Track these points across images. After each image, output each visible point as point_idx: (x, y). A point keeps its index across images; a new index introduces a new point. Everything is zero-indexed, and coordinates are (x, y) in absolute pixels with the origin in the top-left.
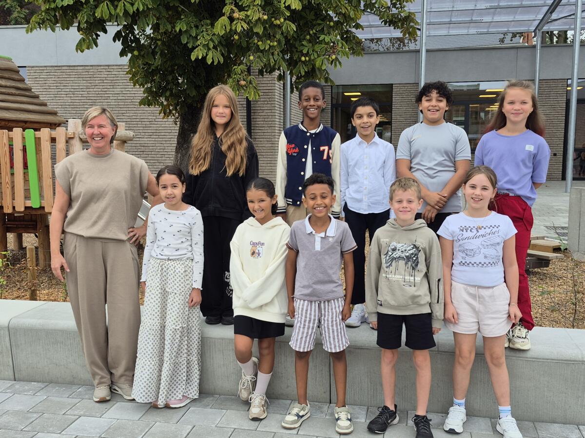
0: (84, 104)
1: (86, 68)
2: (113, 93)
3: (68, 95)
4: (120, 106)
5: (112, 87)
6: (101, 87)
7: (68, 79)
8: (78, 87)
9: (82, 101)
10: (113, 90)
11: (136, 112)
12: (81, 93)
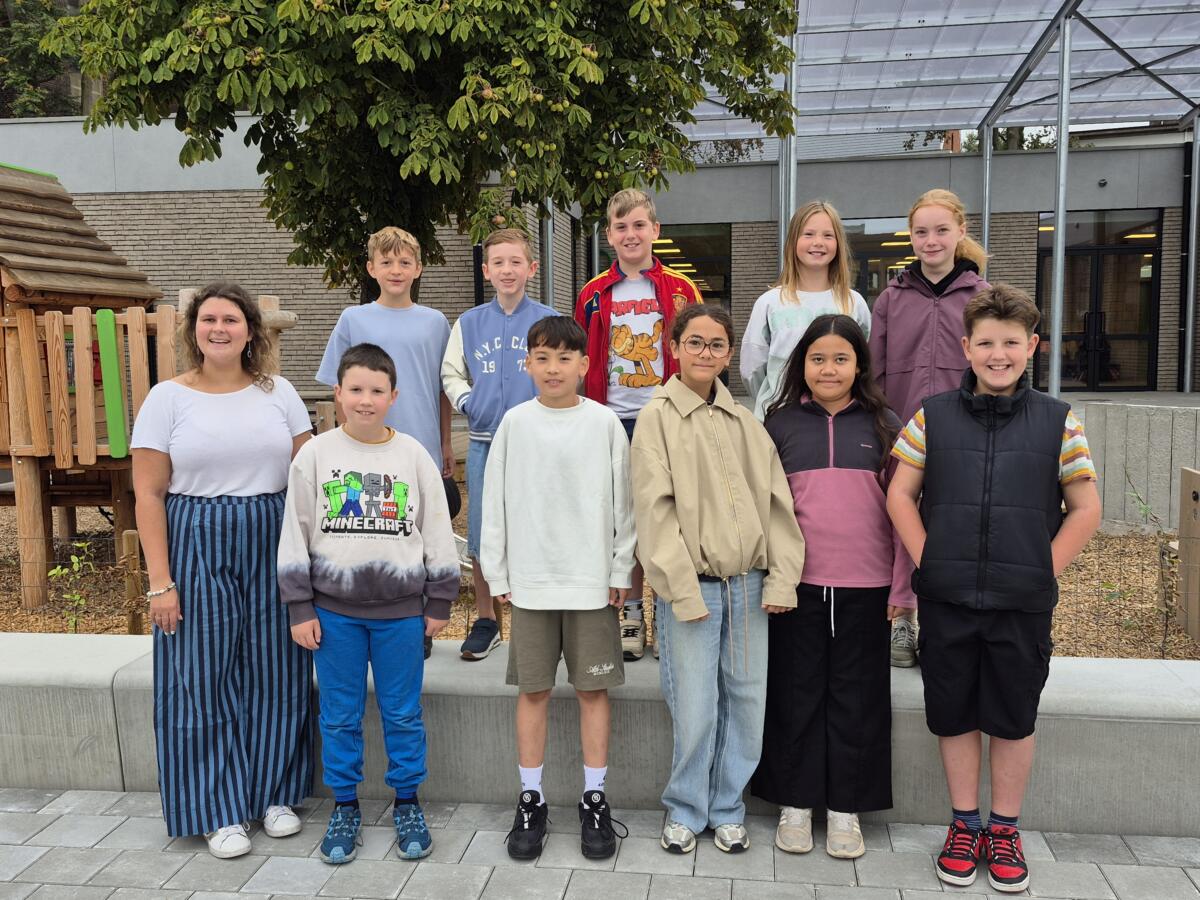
0: (169, 263)
1: (172, 196)
2: (222, 241)
3: (136, 248)
4: (237, 267)
5: (220, 231)
6: (200, 232)
7: (136, 217)
8: (156, 232)
9: (165, 257)
10: (224, 236)
11: (266, 277)
12: (162, 242)
